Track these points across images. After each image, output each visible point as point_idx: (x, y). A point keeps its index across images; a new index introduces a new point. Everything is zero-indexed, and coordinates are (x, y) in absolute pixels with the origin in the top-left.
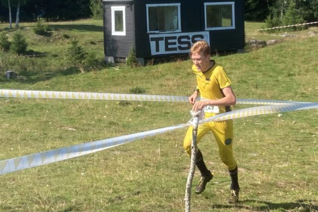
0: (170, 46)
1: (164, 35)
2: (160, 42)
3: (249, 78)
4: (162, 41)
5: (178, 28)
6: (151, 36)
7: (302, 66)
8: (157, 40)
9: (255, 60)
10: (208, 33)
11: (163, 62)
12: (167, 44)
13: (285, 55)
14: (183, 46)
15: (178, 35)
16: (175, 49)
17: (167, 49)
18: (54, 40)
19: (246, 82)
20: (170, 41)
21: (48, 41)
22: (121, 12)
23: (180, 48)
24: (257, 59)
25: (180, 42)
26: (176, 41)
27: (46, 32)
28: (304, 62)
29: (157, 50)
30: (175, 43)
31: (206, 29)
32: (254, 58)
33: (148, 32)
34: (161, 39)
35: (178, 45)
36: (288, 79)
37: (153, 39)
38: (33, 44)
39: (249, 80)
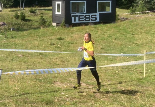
0: (81, 19)
1: (78, 14)
2: (76, 17)
3: (113, 35)
4: (77, 17)
5: (85, 12)
6: (72, 15)
7: (140, 30)
8: (75, 16)
9: (119, 27)
10: (99, 14)
11: (76, 26)
12: (79, 18)
13: (133, 25)
14: (87, 19)
15: (85, 15)
16: (83, 21)
17: (79, 20)
18: (37, 15)
19: (111, 37)
20: (80, 17)
21: (35, 15)
22: (60, 4)
23: (85, 20)
24: (120, 26)
25: (85, 18)
26: (84, 17)
27: (34, 12)
28: (141, 28)
29: (75, 21)
30: (83, 18)
31: (98, 12)
32: (118, 26)
33: (71, 13)
34: (77, 16)
35: (84, 19)
36: (131, 36)
37: (73, 16)
38: (28, 16)
39: (113, 36)
